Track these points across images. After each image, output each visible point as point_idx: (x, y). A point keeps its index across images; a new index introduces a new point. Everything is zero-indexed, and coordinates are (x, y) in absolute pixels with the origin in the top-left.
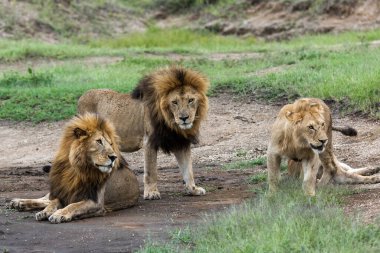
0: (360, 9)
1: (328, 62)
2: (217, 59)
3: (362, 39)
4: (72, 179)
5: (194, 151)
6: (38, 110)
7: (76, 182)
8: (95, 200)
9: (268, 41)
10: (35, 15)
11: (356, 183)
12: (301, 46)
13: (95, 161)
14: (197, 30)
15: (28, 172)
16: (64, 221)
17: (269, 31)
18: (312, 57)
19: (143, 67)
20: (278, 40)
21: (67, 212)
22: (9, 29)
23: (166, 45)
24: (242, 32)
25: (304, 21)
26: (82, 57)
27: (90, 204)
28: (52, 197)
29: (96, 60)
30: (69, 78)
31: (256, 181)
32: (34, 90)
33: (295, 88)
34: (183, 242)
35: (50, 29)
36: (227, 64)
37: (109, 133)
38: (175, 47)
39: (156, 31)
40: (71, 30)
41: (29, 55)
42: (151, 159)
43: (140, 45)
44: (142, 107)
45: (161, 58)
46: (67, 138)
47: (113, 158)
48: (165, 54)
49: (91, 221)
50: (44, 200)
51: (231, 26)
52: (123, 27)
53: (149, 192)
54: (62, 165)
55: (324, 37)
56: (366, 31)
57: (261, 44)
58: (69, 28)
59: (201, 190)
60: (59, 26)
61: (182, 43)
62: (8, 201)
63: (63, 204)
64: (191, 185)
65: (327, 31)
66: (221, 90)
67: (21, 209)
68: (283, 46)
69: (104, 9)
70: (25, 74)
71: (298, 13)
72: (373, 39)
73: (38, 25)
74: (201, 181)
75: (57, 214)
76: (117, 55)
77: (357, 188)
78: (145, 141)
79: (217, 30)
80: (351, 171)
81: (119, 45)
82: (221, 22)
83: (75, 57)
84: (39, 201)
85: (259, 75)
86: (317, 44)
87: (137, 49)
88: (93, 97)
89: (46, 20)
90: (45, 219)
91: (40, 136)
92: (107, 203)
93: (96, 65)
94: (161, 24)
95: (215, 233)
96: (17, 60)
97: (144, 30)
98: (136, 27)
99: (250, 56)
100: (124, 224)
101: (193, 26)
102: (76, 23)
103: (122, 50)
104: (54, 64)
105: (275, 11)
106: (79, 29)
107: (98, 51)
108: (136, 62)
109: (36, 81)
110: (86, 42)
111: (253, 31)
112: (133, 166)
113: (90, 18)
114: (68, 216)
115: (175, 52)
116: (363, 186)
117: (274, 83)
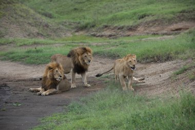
0: (139, 29)
1: (128, 45)
2: (94, 44)
3: (139, 38)
4: (49, 82)
5: (87, 73)
6: (38, 61)
7: (50, 83)
8: (56, 89)
9: (110, 39)
10: (37, 31)
11: (137, 83)
12: (120, 40)
13: (55, 77)
14: (88, 35)
15: (35, 80)
16: (46, 95)
17: (110, 36)
18: (123, 44)
19: (71, 47)
20: (113, 38)
21: (47, 92)
22: (29, 35)
23: (78, 40)
24: (102, 36)
25: (121, 33)
26: (52, 44)
27: (54, 90)
28: (42, 88)
29: (56, 45)
30: (48, 51)
31: (106, 82)
32: (37, 54)
33: (118, 54)
34: (83, 102)
35: (42, 35)
36: (97, 46)
37: (60, 69)
38: (81, 41)
39: (75, 36)
40: (49, 36)
41: (35, 43)
42: (73, 76)
43: (70, 40)
44: (70, 60)
45: (77, 44)
46: (47, 69)
47: (61, 76)
48: (78, 43)
49: (55, 95)
50: (40, 89)
51: (99, 34)
52: (65, 34)
53: (73, 86)
54: (45, 78)
55: (127, 38)
56: (141, 36)
57: (108, 40)
58: (48, 35)
59: (89, 85)
60: (45, 34)
61: (83, 40)
62: (28, 89)
63: (46, 90)
64: (86, 84)
65: (129, 36)
66: (95, 54)
67: (33, 91)
68: (115, 41)
69: (59, 29)
70: (34, 49)
71: (120, 30)
72: (142, 38)
73: (38, 34)
74: (89, 82)
75: (44, 93)
76: (63, 43)
77: (138, 84)
78: (72, 70)
79: (94, 35)
80: (135, 79)
81: (64, 40)
82: (95, 33)
83: (50, 44)
84: (38, 89)
85: (107, 49)
86: (125, 40)
87: (69, 41)
88: (55, 56)
89: (41, 32)
90: (40, 95)
91: (39, 69)
92: (60, 90)
93: (56, 47)
94: (77, 34)
95: (93, 99)
96: (32, 45)
97: (72, 35)
98: (69, 35)
99: (104, 43)
100: (65, 96)
101: (87, 34)
102: (50, 33)
103: (65, 42)
104: (43, 46)
105: (112, 30)
106: (51, 35)
107: (57, 42)
108: (69, 46)
109: (37, 51)
110: (53, 39)
111: (105, 36)
112: (68, 78)
113: (55, 32)
114: (47, 94)
115: (81, 42)
116: (139, 84)
117: (112, 52)
